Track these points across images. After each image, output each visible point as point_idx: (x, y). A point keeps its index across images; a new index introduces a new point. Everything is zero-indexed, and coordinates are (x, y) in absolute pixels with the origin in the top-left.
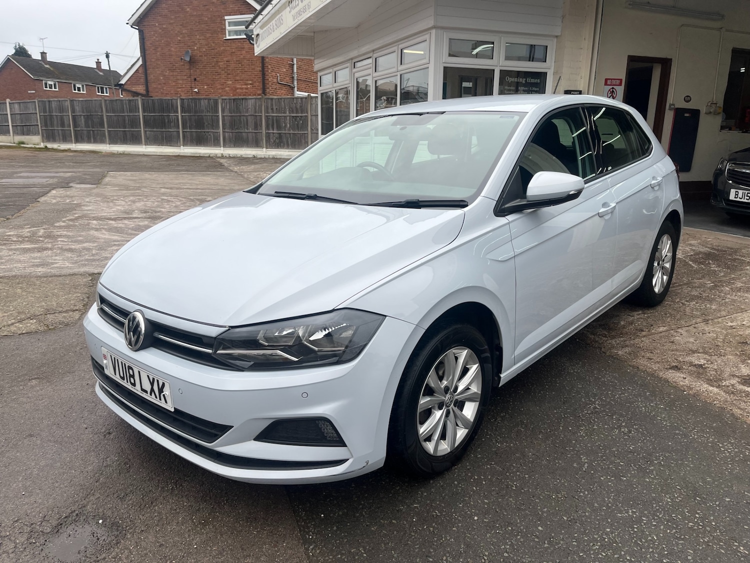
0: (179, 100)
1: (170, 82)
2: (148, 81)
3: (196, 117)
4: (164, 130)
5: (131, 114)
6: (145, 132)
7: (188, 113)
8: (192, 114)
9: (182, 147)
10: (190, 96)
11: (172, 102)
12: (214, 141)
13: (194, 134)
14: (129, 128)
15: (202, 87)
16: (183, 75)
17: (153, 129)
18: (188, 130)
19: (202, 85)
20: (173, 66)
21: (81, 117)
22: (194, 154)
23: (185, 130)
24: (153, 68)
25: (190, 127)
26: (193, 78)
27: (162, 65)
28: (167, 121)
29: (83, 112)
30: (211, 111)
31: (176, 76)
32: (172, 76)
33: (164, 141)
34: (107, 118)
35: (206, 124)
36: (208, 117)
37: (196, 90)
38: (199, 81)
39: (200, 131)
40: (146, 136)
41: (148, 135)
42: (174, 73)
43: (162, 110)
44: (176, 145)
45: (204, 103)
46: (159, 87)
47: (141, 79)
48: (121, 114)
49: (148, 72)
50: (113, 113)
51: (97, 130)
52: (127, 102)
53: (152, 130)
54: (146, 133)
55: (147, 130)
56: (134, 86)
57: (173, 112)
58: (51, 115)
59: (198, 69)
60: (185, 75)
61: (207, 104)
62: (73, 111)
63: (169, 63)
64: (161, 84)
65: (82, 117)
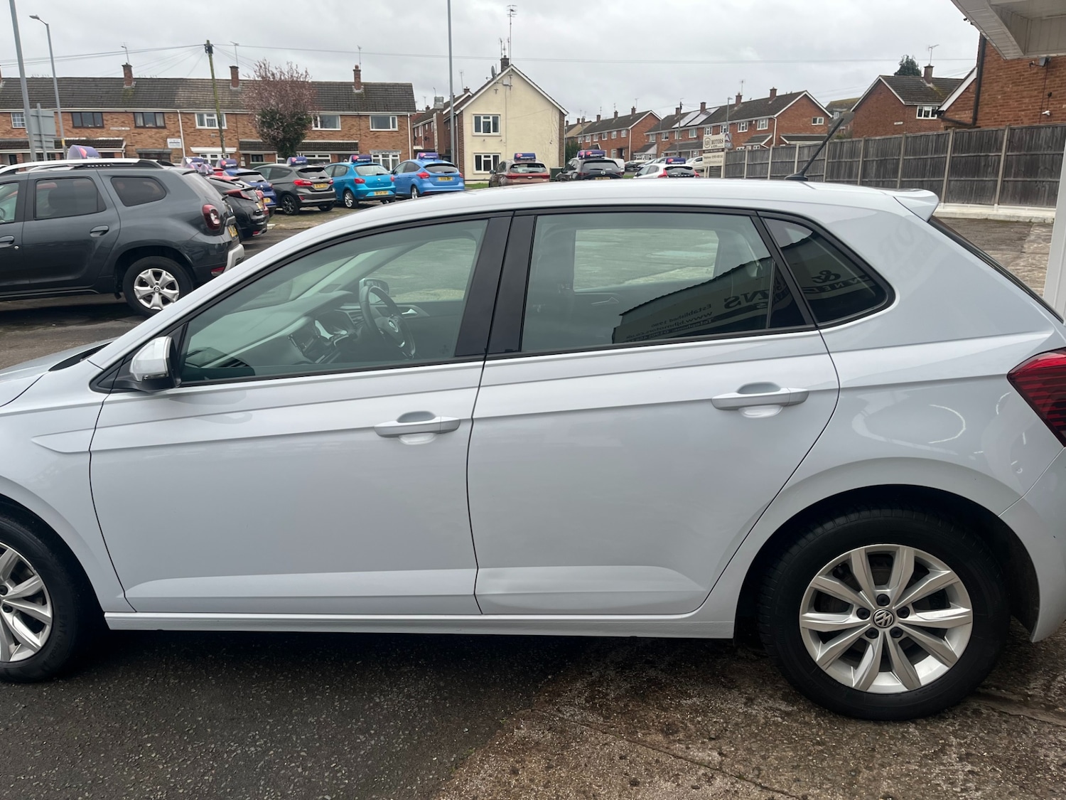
0: (1006, 131)
1: (1011, 102)
2: (980, 104)
3: (1028, 157)
4: (976, 179)
5: (936, 156)
6: (949, 181)
7: (1017, 151)
8: (1022, 153)
9: (996, 205)
10: (1036, 122)
11: (996, 134)
12: (1048, 197)
13: (1020, 185)
14: (929, 177)
15: (1058, 106)
16: (1032, 90)
17: (961, 177)
18: (1012, 179)
19: (1059, 103)
20: (1020, 76)
21: (873, 163)
22: (1010, 217)
23: (1006, 179)
24: (991, 83)
25: (1015, 174)
26: (1047, 92)
27: (1004, 76)
28: (983, 164)
29: (877, 157)
30: (1053, 147)
31: (1021, 91)
32: (1015, 92)
33: (972, 196)
34: (903, 163)
35: (1042, 168)
36: (1047, 156)
37: (1047, 112)
38: (1056, 97)
39: (1028, 179)
40: (949, 188)
41: (951, 187)
42: (1020, 88)
43: (980, 148)
44: (989, 203)
45: (1045, 134)
46: (994, 111)
47: (970, 100)
48: (922, 157)
49: (983, 89)
50: (913, 156)
51: (888, 181)
52: (935, 137)
53: (959, 179)
54: (949, 185)
55: (953, 179)
56: (957, 113)
57: (995, 150)
58: (840, 162)
59: (1058, 77)
60: (1035, 90)
61: (1049, 135)
62: (866, 155)
63: (1015, 72)
64: (997, 107)
65: (875, 162)
